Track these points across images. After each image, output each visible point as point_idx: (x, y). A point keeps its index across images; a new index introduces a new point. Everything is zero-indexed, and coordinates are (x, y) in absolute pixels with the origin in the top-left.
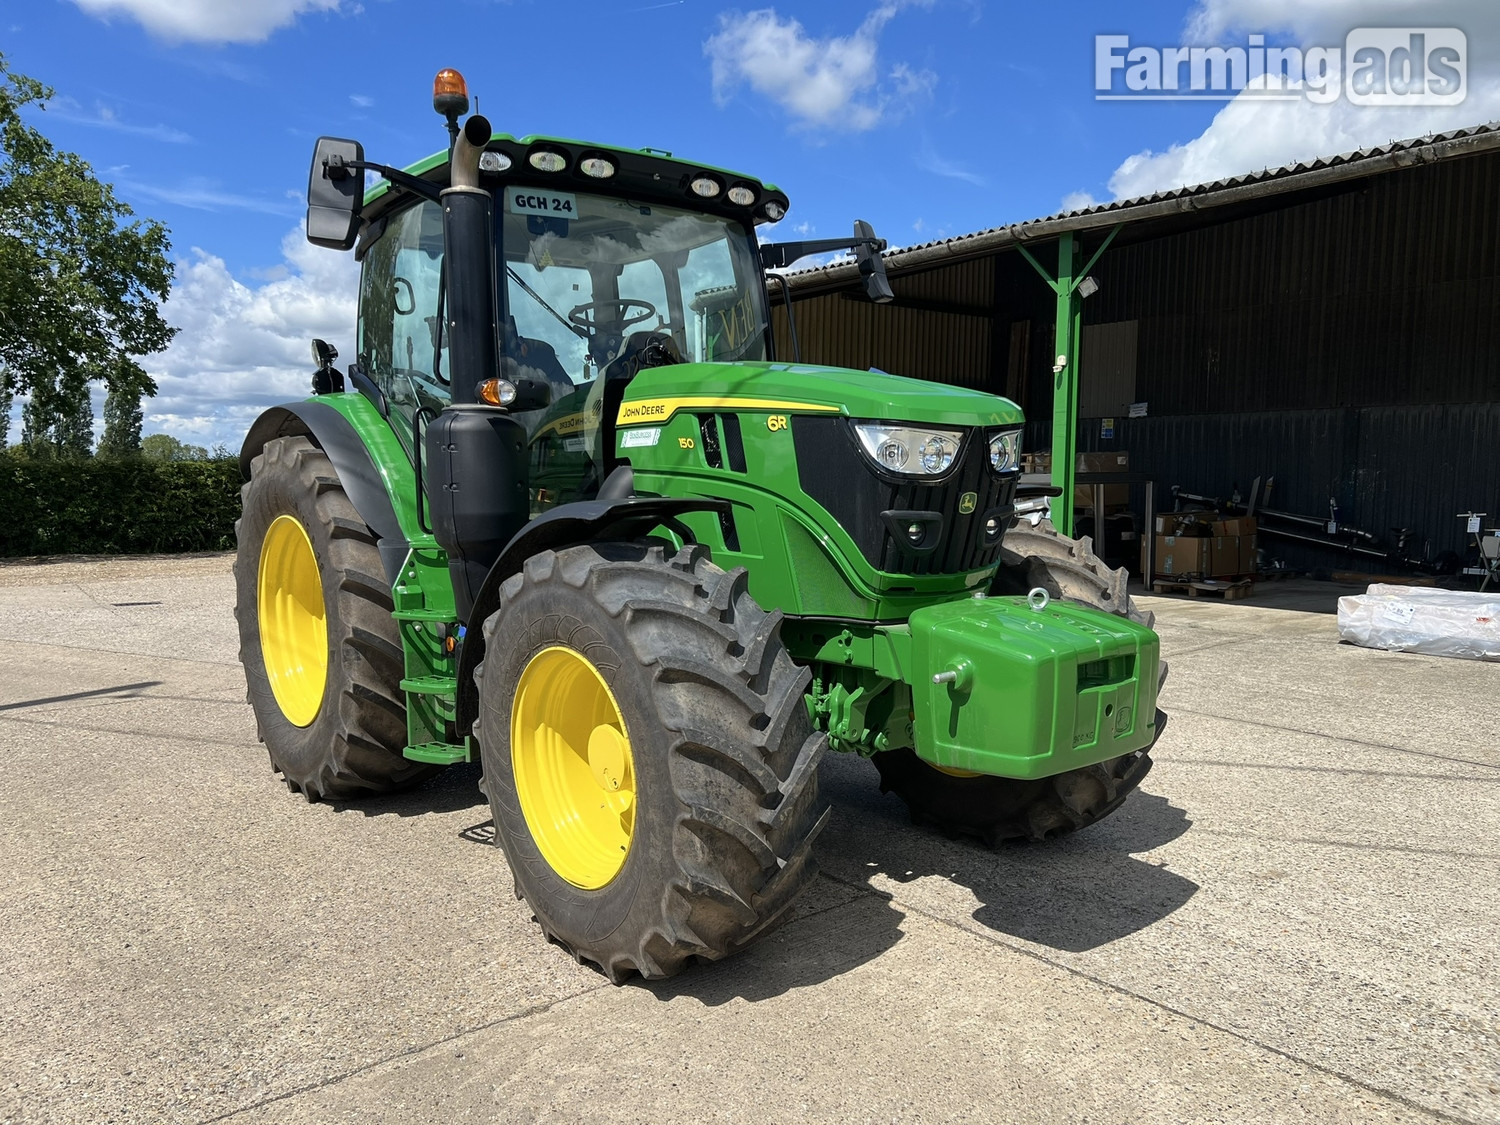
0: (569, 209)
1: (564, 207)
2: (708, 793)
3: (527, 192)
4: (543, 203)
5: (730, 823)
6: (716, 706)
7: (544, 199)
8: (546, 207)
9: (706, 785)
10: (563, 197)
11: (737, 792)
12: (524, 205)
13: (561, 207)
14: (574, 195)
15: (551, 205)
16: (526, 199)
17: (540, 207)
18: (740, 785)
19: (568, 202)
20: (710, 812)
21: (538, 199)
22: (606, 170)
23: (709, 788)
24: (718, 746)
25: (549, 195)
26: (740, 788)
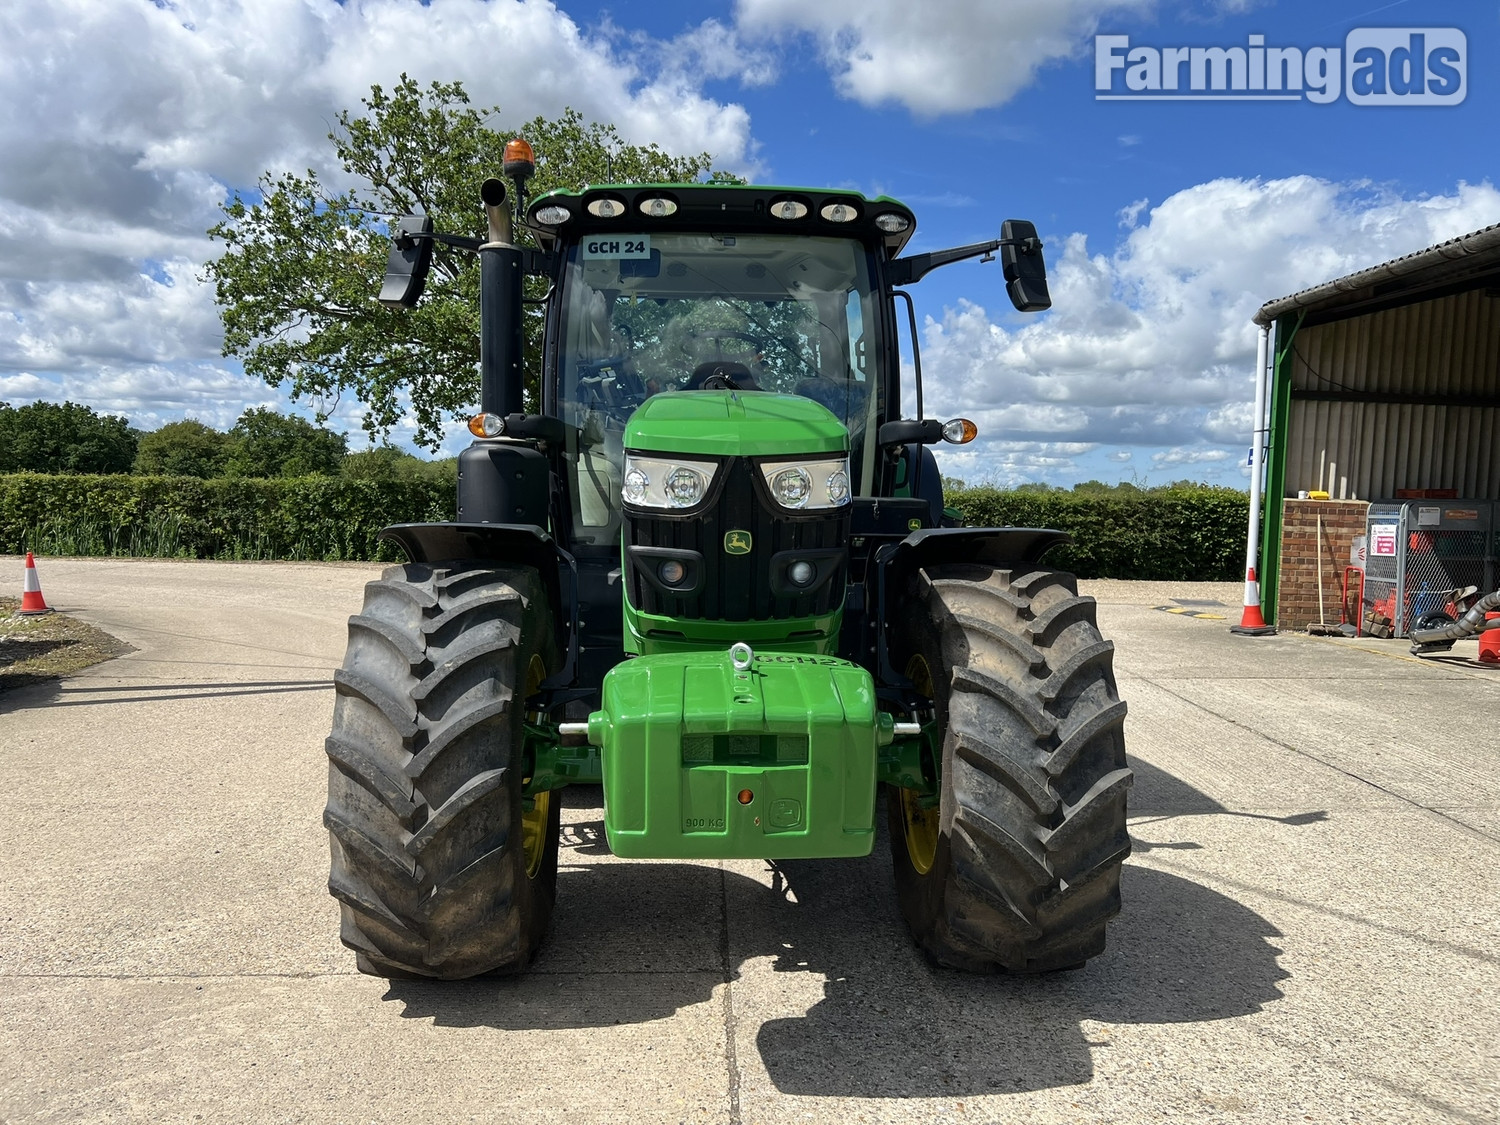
0: (642, 250)
1: (636, 249)
2: (348, 804)
3: (599, 239)
4: (615, 247)
5: (354, 837)
6: (374, 724)
7: (617, 244)
8: (617, 251)
9: (346, 797)
10: (636, 239)
11: (378, 810)
12: (596, 251)
13: (633, 249)
14: (649, 236)
15: (623, 248)
16: (598, 246)
17: (611, 251)
18: (380, 804)
19: (641, 244)
20: (336, 822)
21: (611, 244)
22: (669, 207)
23: (349, 801)
24: (350, 761)
25: (622, 239)
26: (381, 806)
